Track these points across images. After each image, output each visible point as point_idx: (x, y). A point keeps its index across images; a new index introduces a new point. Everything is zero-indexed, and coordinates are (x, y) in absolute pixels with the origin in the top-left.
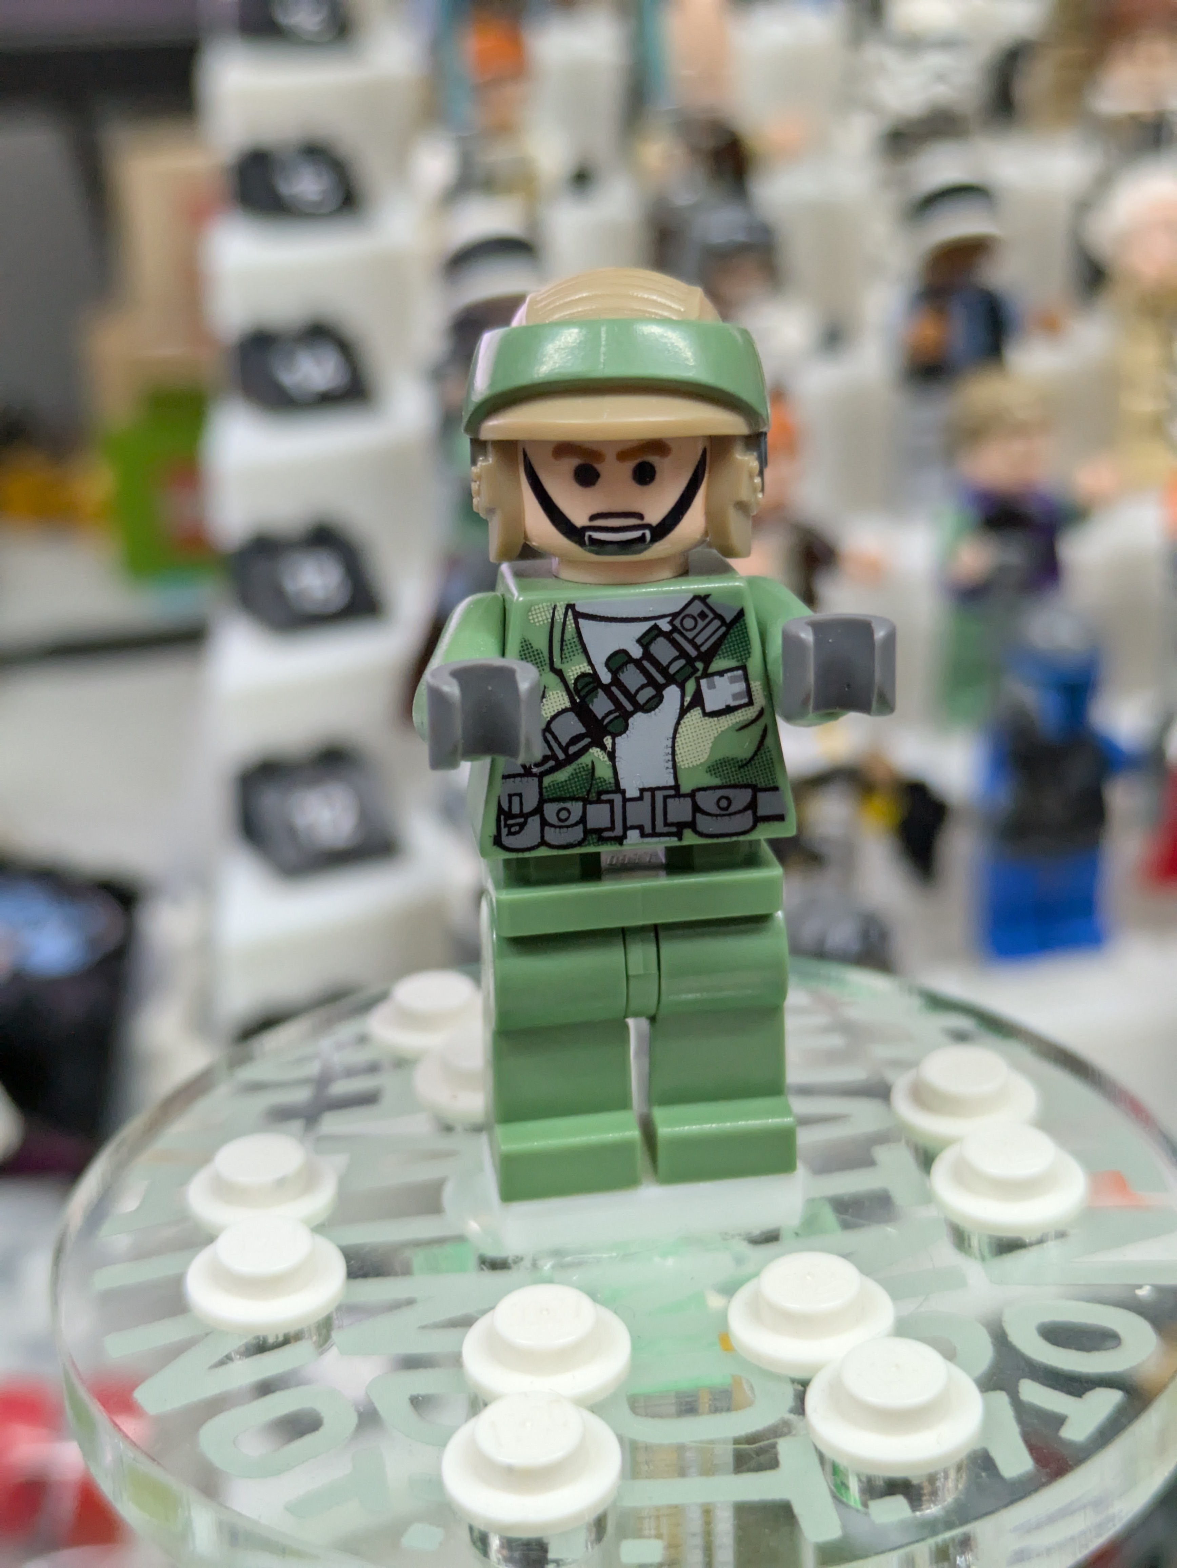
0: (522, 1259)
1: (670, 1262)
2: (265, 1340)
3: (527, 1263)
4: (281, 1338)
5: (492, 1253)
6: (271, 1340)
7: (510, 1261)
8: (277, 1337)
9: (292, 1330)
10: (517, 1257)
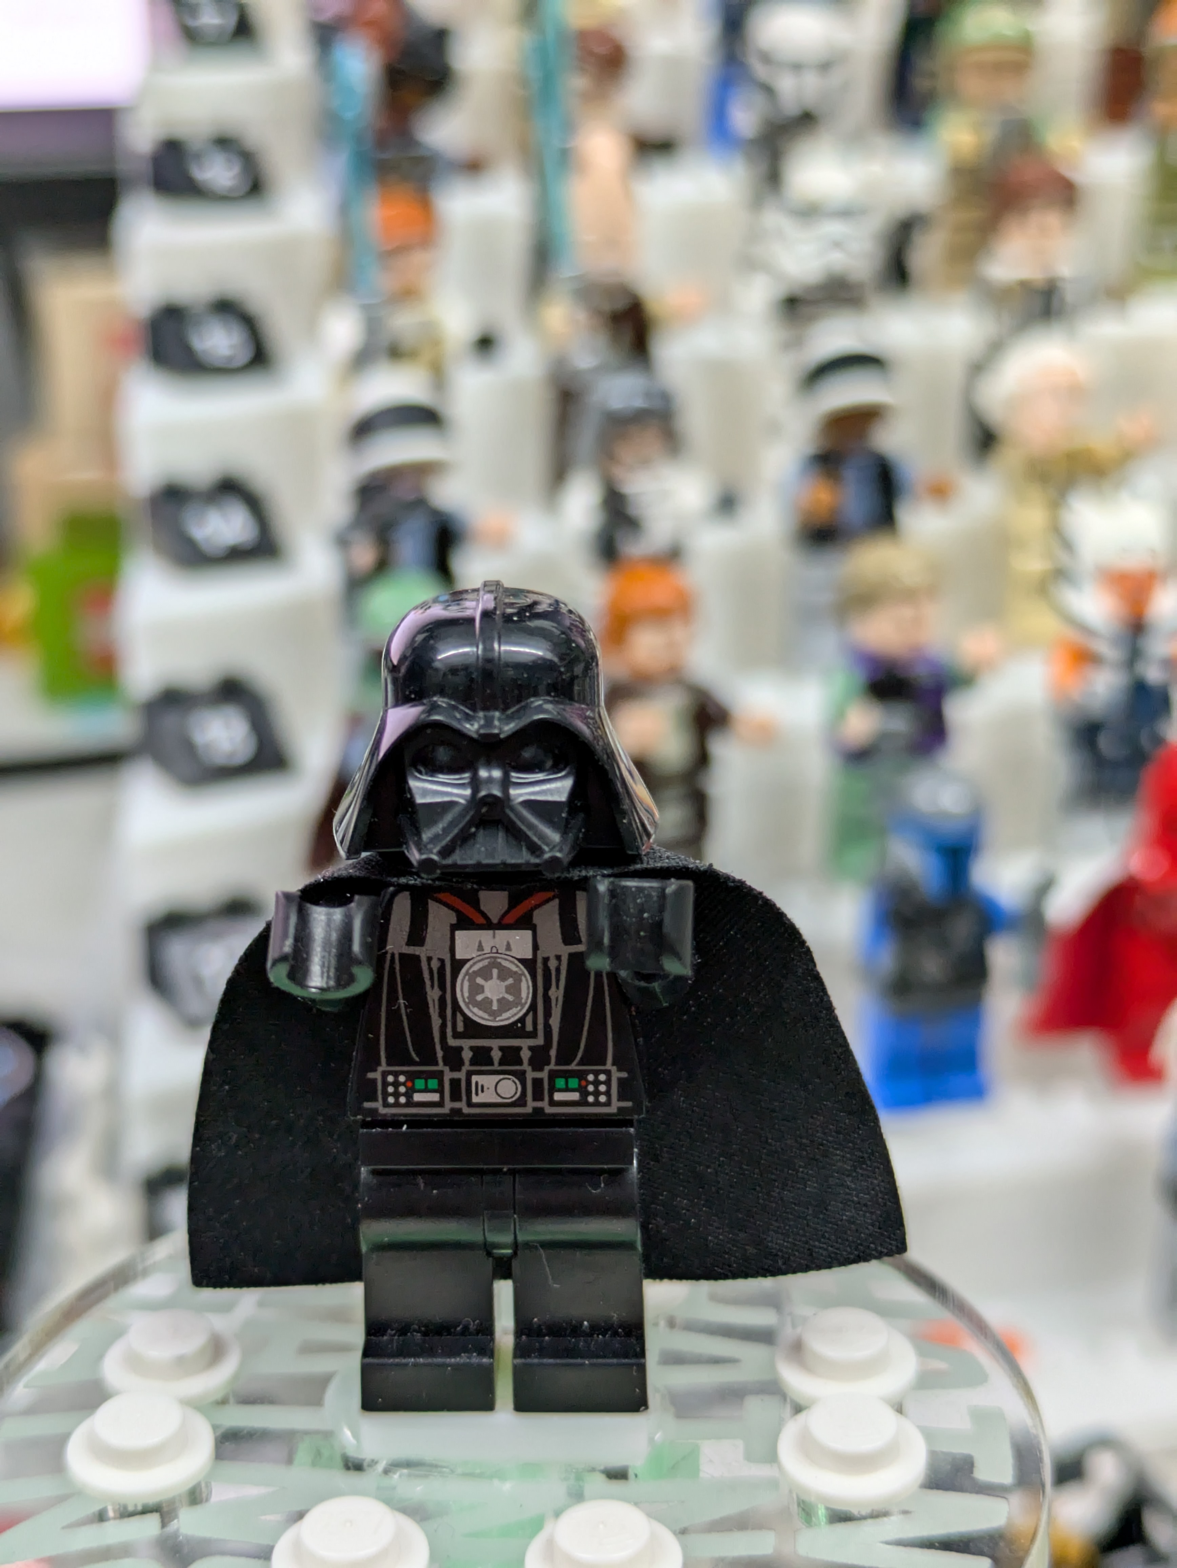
0: (376, 1463)
1: (507, 1486)
2: (125, 1507)
3: (380, 1467)
4: (140, 1508)
5: (353, 1453)
6: (131, 1508)
7: (365, 1464)
8: (136, 1505)
9: (152, 1501)
10: (373, 1461)
